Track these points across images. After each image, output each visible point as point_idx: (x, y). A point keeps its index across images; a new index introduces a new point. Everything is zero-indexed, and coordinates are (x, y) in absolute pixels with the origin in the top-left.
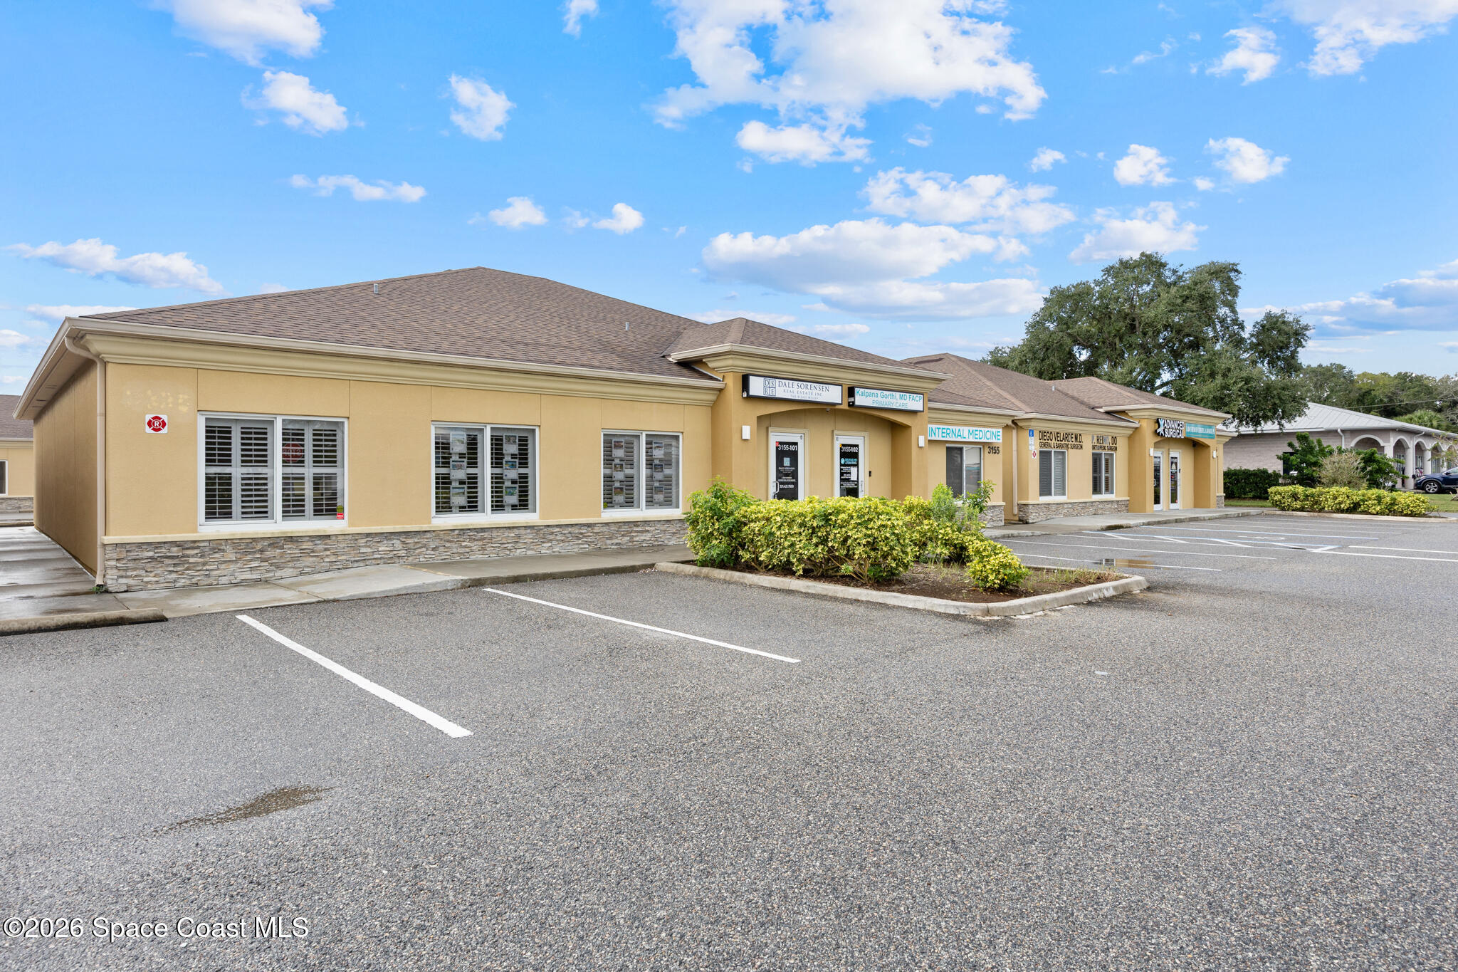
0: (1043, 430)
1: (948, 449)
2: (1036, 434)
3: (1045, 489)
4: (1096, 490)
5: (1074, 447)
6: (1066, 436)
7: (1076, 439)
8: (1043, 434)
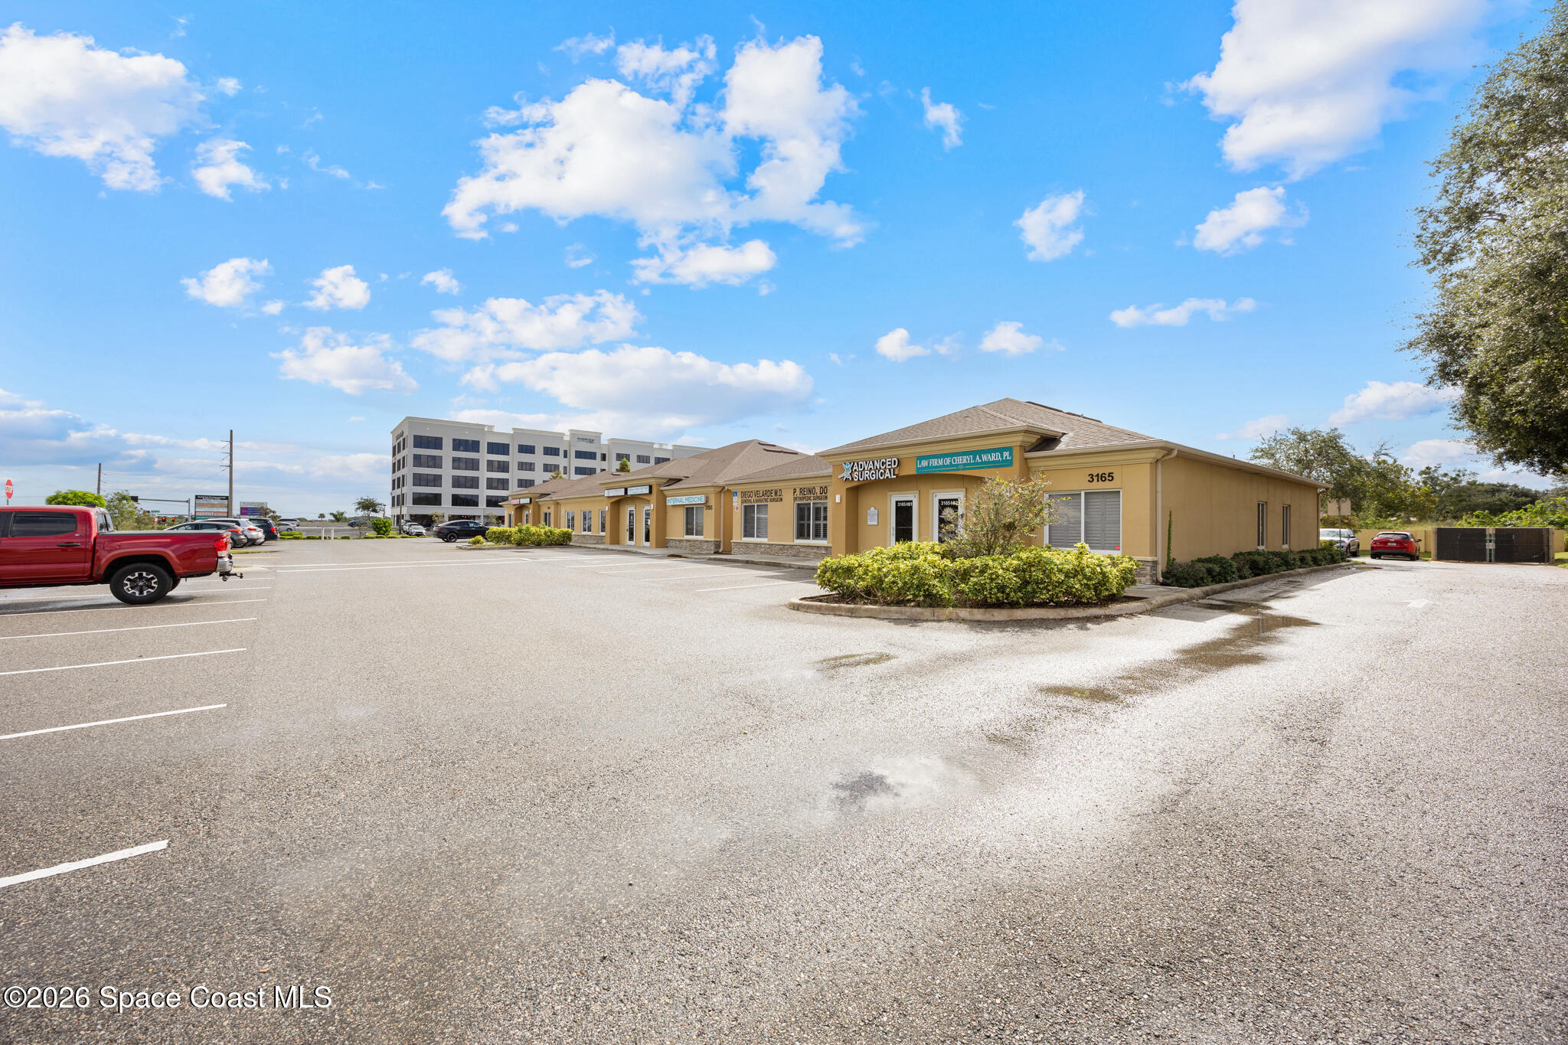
0: (744, 490)
1: (687, 509)
2: (739, 494)
3: (748, 533)
4: (802, 533)
5: (773, 500)
6: (766, 493)
7: (776, 494)
8: (744, 494)
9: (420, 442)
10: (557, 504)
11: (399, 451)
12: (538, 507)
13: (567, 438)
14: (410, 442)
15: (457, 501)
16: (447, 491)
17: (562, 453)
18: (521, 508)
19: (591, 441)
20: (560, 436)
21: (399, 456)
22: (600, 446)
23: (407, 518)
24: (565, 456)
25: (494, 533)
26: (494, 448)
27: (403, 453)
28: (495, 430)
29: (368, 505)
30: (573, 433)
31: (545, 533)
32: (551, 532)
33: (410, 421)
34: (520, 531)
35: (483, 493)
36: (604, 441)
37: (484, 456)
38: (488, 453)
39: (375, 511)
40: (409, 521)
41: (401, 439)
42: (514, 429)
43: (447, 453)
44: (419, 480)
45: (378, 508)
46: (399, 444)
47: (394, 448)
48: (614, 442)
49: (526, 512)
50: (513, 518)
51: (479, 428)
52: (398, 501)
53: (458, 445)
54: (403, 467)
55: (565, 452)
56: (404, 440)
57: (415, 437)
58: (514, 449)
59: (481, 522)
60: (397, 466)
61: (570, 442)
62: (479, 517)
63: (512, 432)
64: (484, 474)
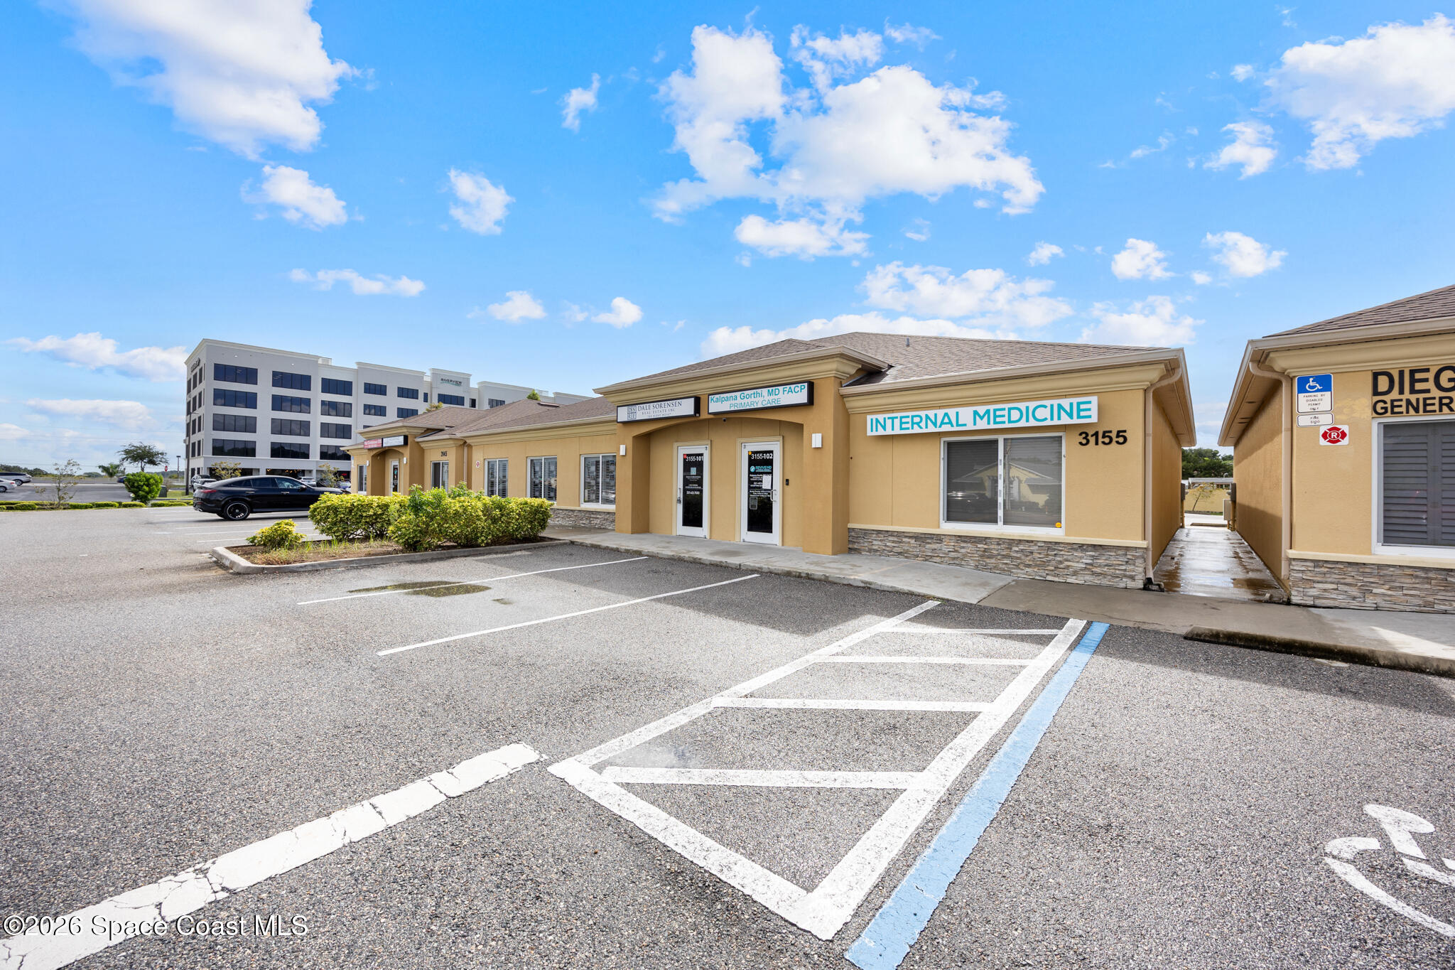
9: (223, 372)
10: (464, 444)
11: (195, 386)
12: (420, 453)
13: (427, 379)
14: (209, 373)
15: (278, 451)
16: (263, 438)
17: (421, 396)
18: (382, 455)
19: (458, 383)
20: (419, 376)
21: (195, 393)
22: (469, 389)
23: (204, 472)
24: (426, 400)
25: (335, 509)
26: (330, 386)
27: (200, 388)
28: (333, 363)
29: (143, 455)
30: (435, 373)
31: (486, 510)
32: (501, 507)
33: (208, 345)
34: (416, 507)
35: (316, 442)
36: (474, 384)
37: (317, 396)
38: (323, 391)
39: (152, 462)
40: (207, 477)
41: (197, 370)
42: (358, 363)
43: (264, 390)
44: (221, 423)
45: (157, 460)
46: (195, 376)
47: (189, 382)
48: (485, 386)
49: (392, 462)
50: (367, 473)
51: (312, 360)
52: (193, 450)
53: (280, 379)
54: (200, 406)
55: (426, 395)
56: (201, 370)
57: (217, 366)
58: (358, 389)
59: (307, 482)
60: (192, 406)
61: (431, 384)
62: (310, 471)
63: (356, 367)
64: (316, 418)
